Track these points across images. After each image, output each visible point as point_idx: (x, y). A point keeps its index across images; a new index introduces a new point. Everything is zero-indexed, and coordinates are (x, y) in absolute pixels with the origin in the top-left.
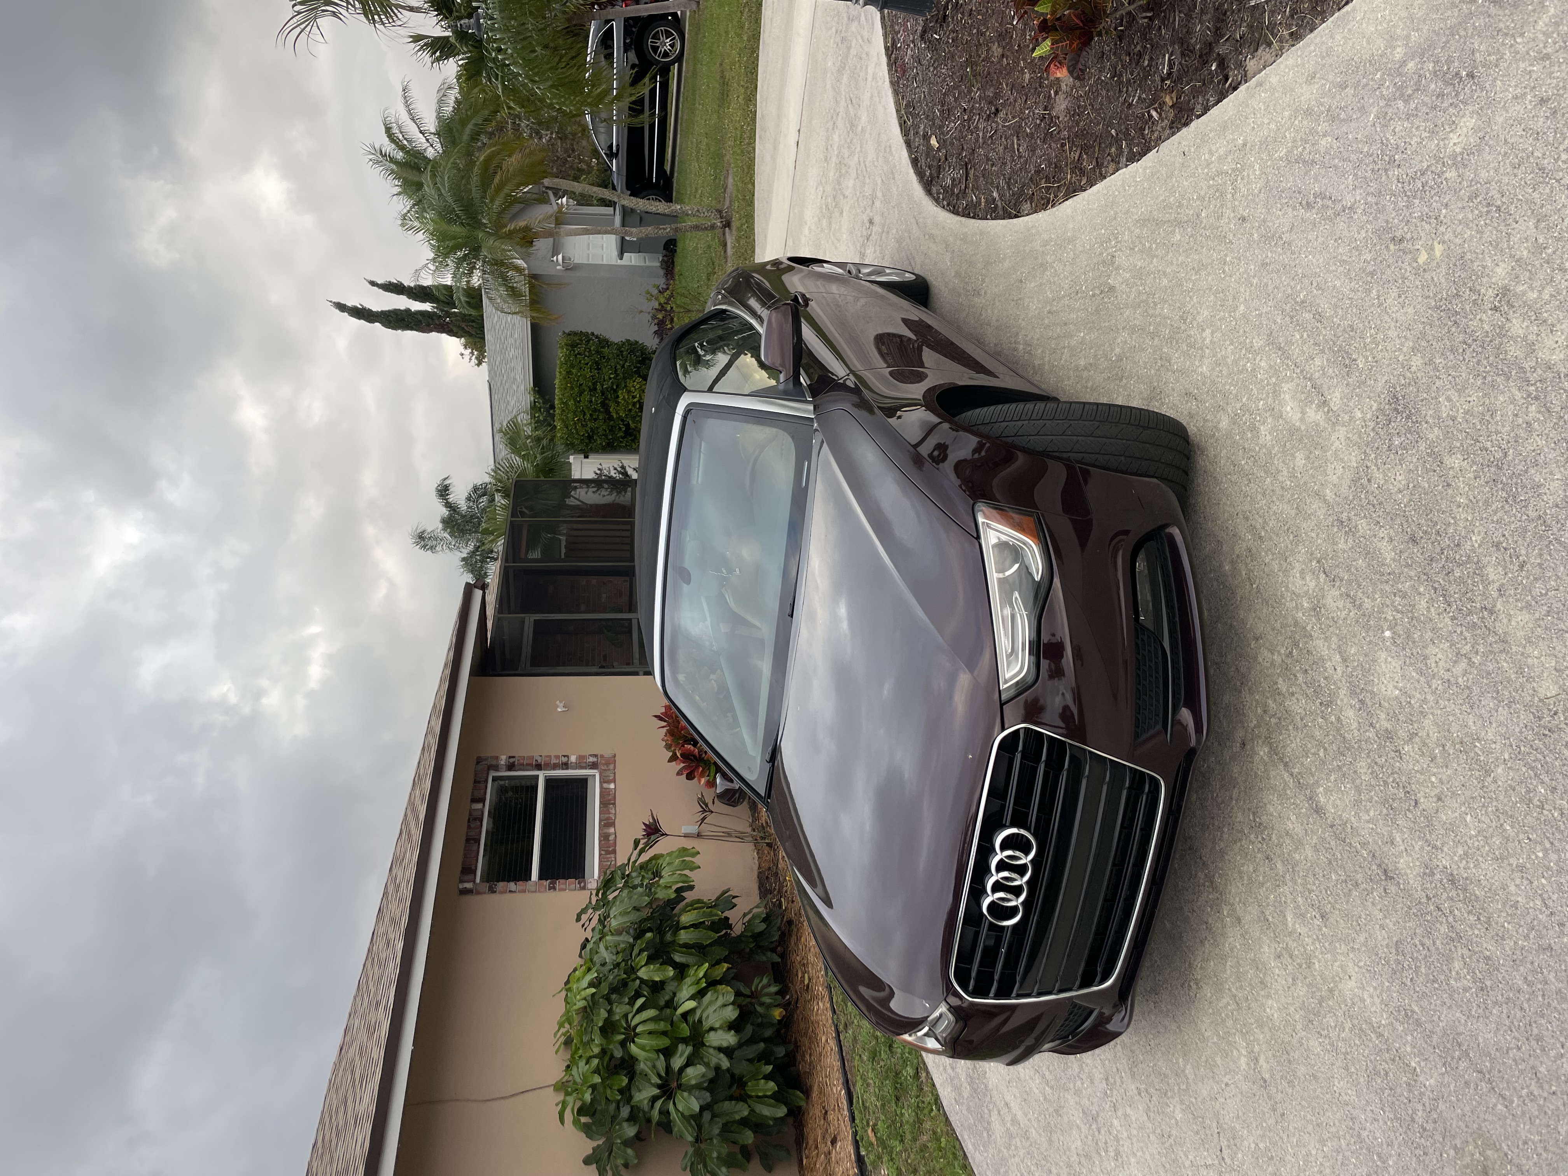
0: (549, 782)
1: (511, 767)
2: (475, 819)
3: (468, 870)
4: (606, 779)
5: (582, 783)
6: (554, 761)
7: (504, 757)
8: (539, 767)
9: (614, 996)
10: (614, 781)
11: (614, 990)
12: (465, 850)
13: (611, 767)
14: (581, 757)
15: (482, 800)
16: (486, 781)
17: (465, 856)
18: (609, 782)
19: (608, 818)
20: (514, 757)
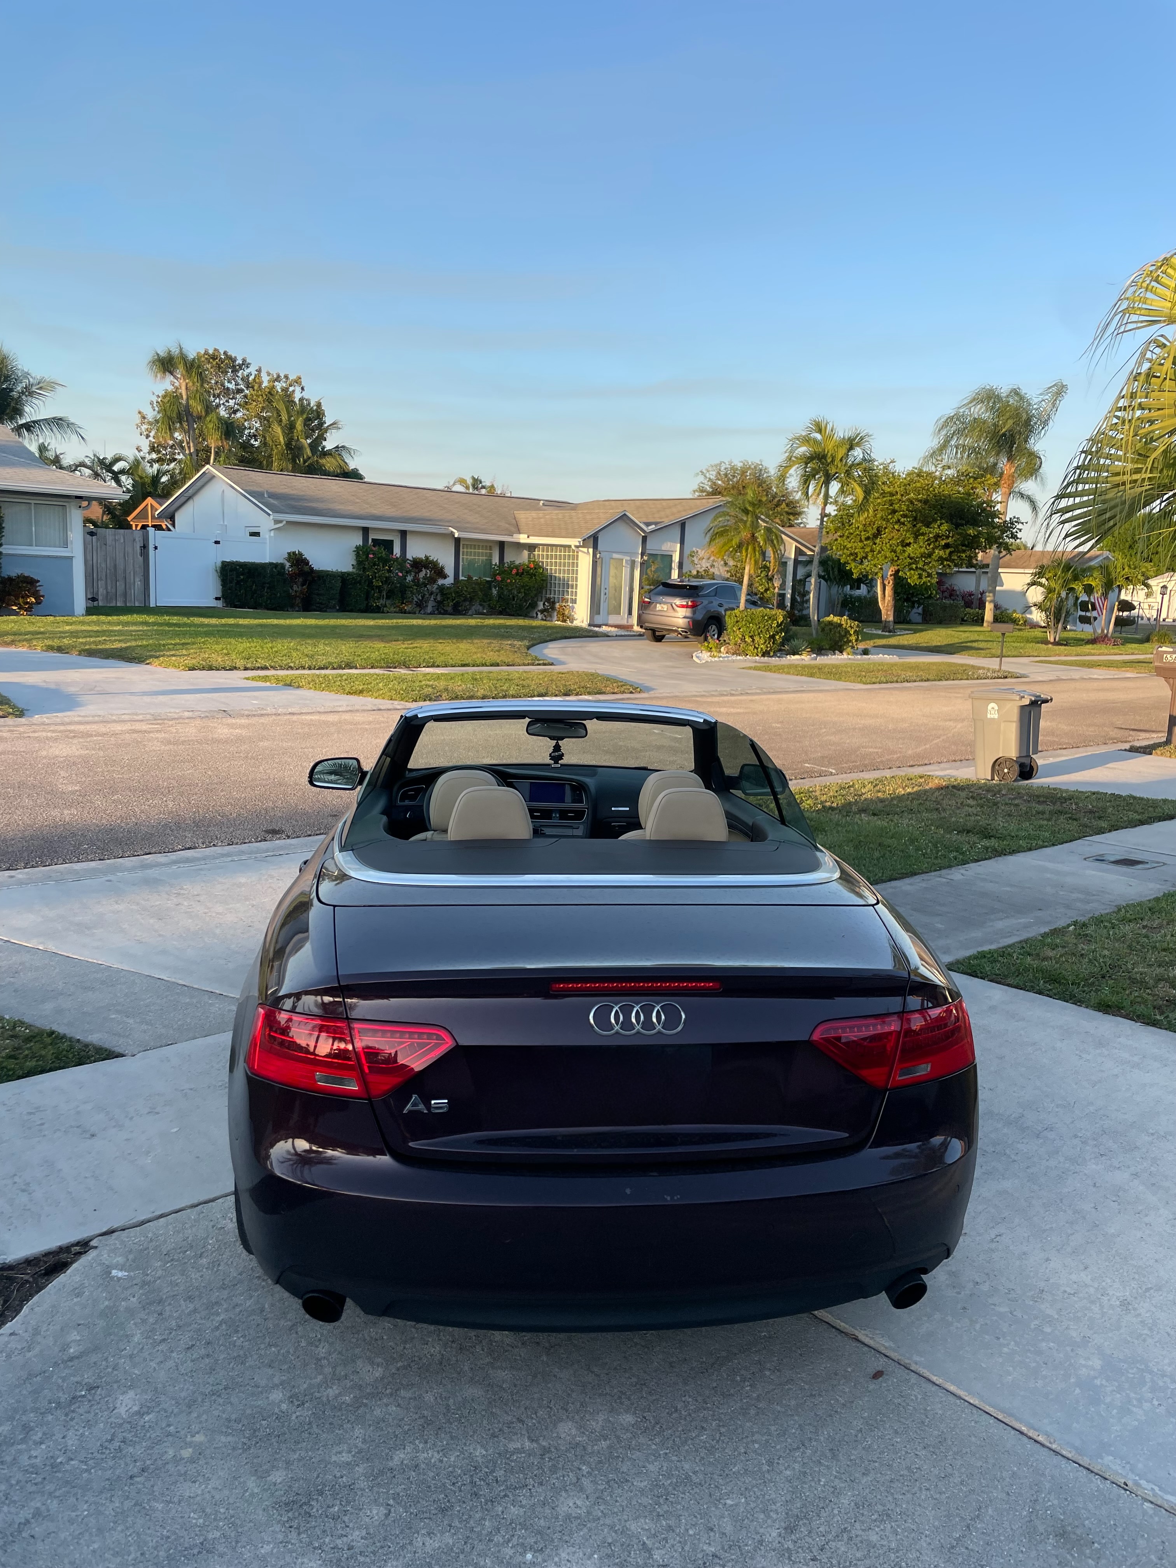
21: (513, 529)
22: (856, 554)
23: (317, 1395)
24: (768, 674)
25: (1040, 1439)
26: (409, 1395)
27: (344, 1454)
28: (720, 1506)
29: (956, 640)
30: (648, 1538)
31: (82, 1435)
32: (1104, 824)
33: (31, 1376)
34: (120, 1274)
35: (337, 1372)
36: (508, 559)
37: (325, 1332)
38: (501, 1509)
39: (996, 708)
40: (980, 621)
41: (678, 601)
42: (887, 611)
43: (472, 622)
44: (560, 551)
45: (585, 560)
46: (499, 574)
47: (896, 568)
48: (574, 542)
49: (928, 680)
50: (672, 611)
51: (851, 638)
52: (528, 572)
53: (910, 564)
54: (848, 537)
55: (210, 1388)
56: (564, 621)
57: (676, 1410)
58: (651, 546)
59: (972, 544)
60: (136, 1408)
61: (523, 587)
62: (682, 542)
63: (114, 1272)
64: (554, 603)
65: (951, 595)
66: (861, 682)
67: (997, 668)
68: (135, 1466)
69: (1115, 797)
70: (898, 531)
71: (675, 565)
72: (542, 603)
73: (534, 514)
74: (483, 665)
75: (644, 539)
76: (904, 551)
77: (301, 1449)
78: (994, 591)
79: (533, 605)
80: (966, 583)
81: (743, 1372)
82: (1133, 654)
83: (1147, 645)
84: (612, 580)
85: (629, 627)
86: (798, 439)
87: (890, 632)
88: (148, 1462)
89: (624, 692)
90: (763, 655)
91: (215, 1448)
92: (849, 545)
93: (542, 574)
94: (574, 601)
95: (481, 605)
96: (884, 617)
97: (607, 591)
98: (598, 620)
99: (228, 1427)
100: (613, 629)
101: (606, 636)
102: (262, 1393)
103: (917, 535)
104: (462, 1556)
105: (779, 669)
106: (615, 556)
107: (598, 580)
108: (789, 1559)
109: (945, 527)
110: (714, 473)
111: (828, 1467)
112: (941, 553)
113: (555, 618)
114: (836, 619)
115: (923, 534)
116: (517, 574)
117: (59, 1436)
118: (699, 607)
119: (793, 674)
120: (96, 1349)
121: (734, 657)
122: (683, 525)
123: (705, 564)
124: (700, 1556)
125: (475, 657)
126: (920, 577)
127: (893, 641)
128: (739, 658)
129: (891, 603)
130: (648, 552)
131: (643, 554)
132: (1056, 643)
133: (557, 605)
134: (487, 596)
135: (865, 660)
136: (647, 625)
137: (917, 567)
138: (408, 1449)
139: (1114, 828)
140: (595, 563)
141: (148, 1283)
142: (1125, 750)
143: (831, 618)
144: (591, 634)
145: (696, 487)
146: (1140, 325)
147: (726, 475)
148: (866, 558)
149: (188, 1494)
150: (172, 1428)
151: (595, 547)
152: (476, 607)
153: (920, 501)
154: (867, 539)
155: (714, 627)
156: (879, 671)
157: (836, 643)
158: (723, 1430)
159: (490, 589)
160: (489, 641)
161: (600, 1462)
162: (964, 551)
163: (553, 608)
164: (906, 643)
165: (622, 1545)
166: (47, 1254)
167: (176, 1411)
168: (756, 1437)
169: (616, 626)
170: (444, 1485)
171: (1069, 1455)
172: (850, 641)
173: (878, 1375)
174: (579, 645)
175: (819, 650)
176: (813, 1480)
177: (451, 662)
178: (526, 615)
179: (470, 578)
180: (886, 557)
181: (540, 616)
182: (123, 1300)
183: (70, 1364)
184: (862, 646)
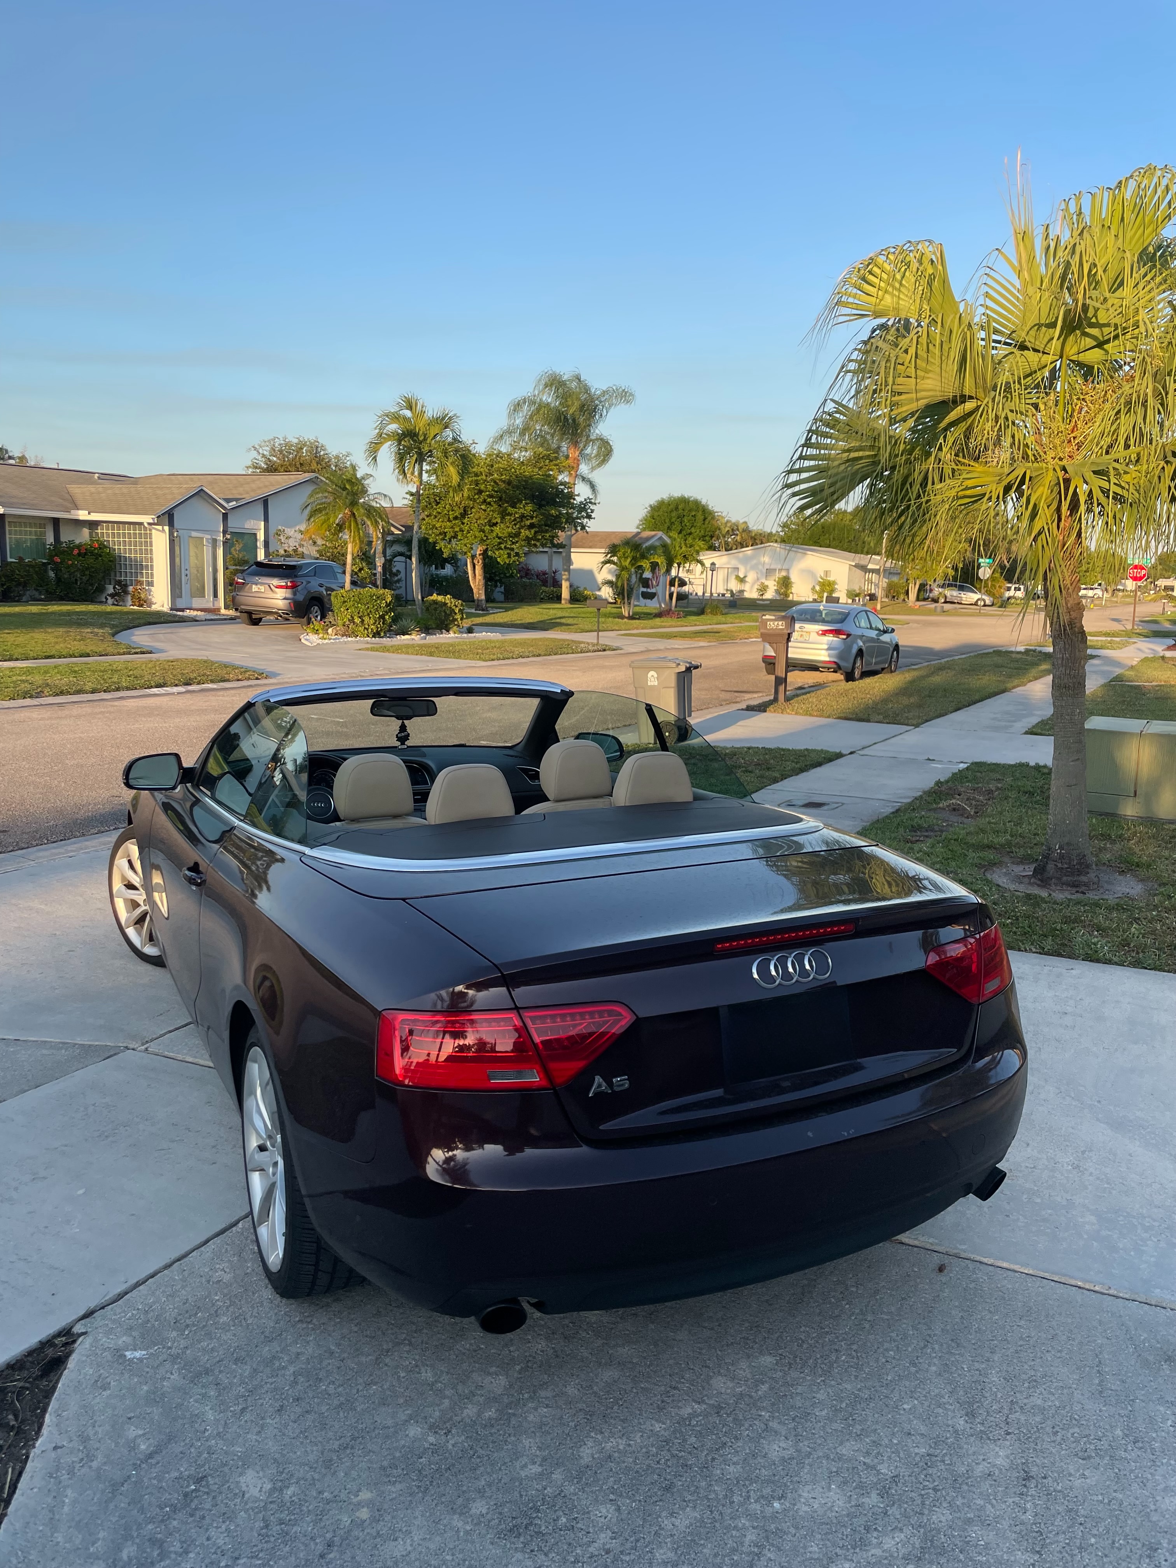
21: (69, 505)
22: (445, 533)
23: (458, 1419)
24: (387, 654)
25: (1097, 1288)
26: (549, 1394)
27: (530, 1467)
28: (902, 1412)
29: (546, 617)
30: (864, 1457)
31: (228, 1530)
32: (777, 775)
33: (115, 1487)
34: (138, 1354)
35: (460, 1391)
36: (64, 538)
37: (417, 1357)
38: (718, 1472)
39: (656, 675)
40: (558, 598)
41: (275, 582)
42: (479, 589)
43: (34, 609)
44: (129, 529)
45: (160, 539)
46: (56, 555)
47: (485, 547)
48: (146, 519)
49: (539, 655)
50: (270, 592)
51: (456, 617)
52: (92, 553)
53: (500, 543)
54: (436, 517)
55: (337, 1443)
56: (141, 606)
57: (803, 1342)
58: (234, 524)
59: (555, 523)
60: (268, 1486)
61: (87, 569)
62: (266, 520)
63: (129, 1354)
64: (126, 586)
65: (527, 574)
66: (480, 659)
67: (596, 641)
68: (317, 1544)
69: (767, 751)
70: (485, 510)
71: (260, 544)
72: (111, 587)
73: (92, 488)
74: (71, 656)
75: (225, 516)
76: (492, 531)
77: (482, 1475)
78: (568, 570)
79: (101, 589)
80: (540, 562)
81: (832, 1294)
82: (696, 625)
83: (702, 616)
84: (193, 561)
85: (216, 611)
86: (387, 416)
87: (483, 610)
88: (328, 1536)
89: (249, 679)
90: (374, 636)
91: (391, 1500)
92: (438, 525)
93: (109, 554)
94: (150, 584)
95: (36, 590)
96: (476, 596)
97: (187, 572)
98: (180, 604)
99: (388, 1476)
100: (199, 613)
101: (194, 620)
102: (396, 1432)
103: (504, 514)
104: (717, 1525)
105: (397, 649)
106: (194, 534)
107: (177, 560)
108: (989, 1439)
109: (529, 507)
110: (268, 449)
111: (961, 1355)
112: (527, 532)
113: (130, 603)
114: (440, 598)
115: (511, 515)
116: (79, 554)
117: (202, 1540)
118: (299, 588)
119: (412, 654)
120: (171, 1438)
121: (345, 639)
122: (265, 502)
123: (292, 544)
124: (917, 1459)
125: (57, 647)
126: (509, 556)
127: (488, 619)
128: (350, 639)
129: (482, 582)
130: (230, 530)
131: (225, 532)
132: (631, 618)
133: (131, 589)
134: (43, 580)
135: (471, 638)
136: (243, 607)
137: (505, 547)
138: (590, 1444)
139: (784, 777)
140: (172, 542)
141: (178, 1356)
142: (742, 709)
143: (435, 597)
144: (177, 619)
145: (250, 463)
146: (852, 318)
147: (281, 451)
148: (455, 536)
149: (399, 1554)
150: (326, 1494)
151: (171, 524)
152: (31, 592)
153: (504, 482)
154: (456, 518)
155: (316, 608)
156: (493, 648)
157: (442, 622)
158: (855, 1347)
159: (46, 571)
160: (64, 630)
161: (773, 1404)
162: (547, 531)
163: (126, 592)
164: (501, 621)
165: (848, 1470)
166: (30, 1353)
167: (316, 1476)
168: (886, 1345)
169: (201, 610)
170: (649, 1466)
171: (1127, 1296)
172: (456, 620)
173: (941, 1269)
174: (169, 630)
175: (427, 630)
176: (957, 1369)
177: (32, 654)
178: (92, 601)
179: (21, 559)
180: (475, 537)
181: (110, 601)
182: (163, 1379)
183: (153, 1461)
184: (467, 623)
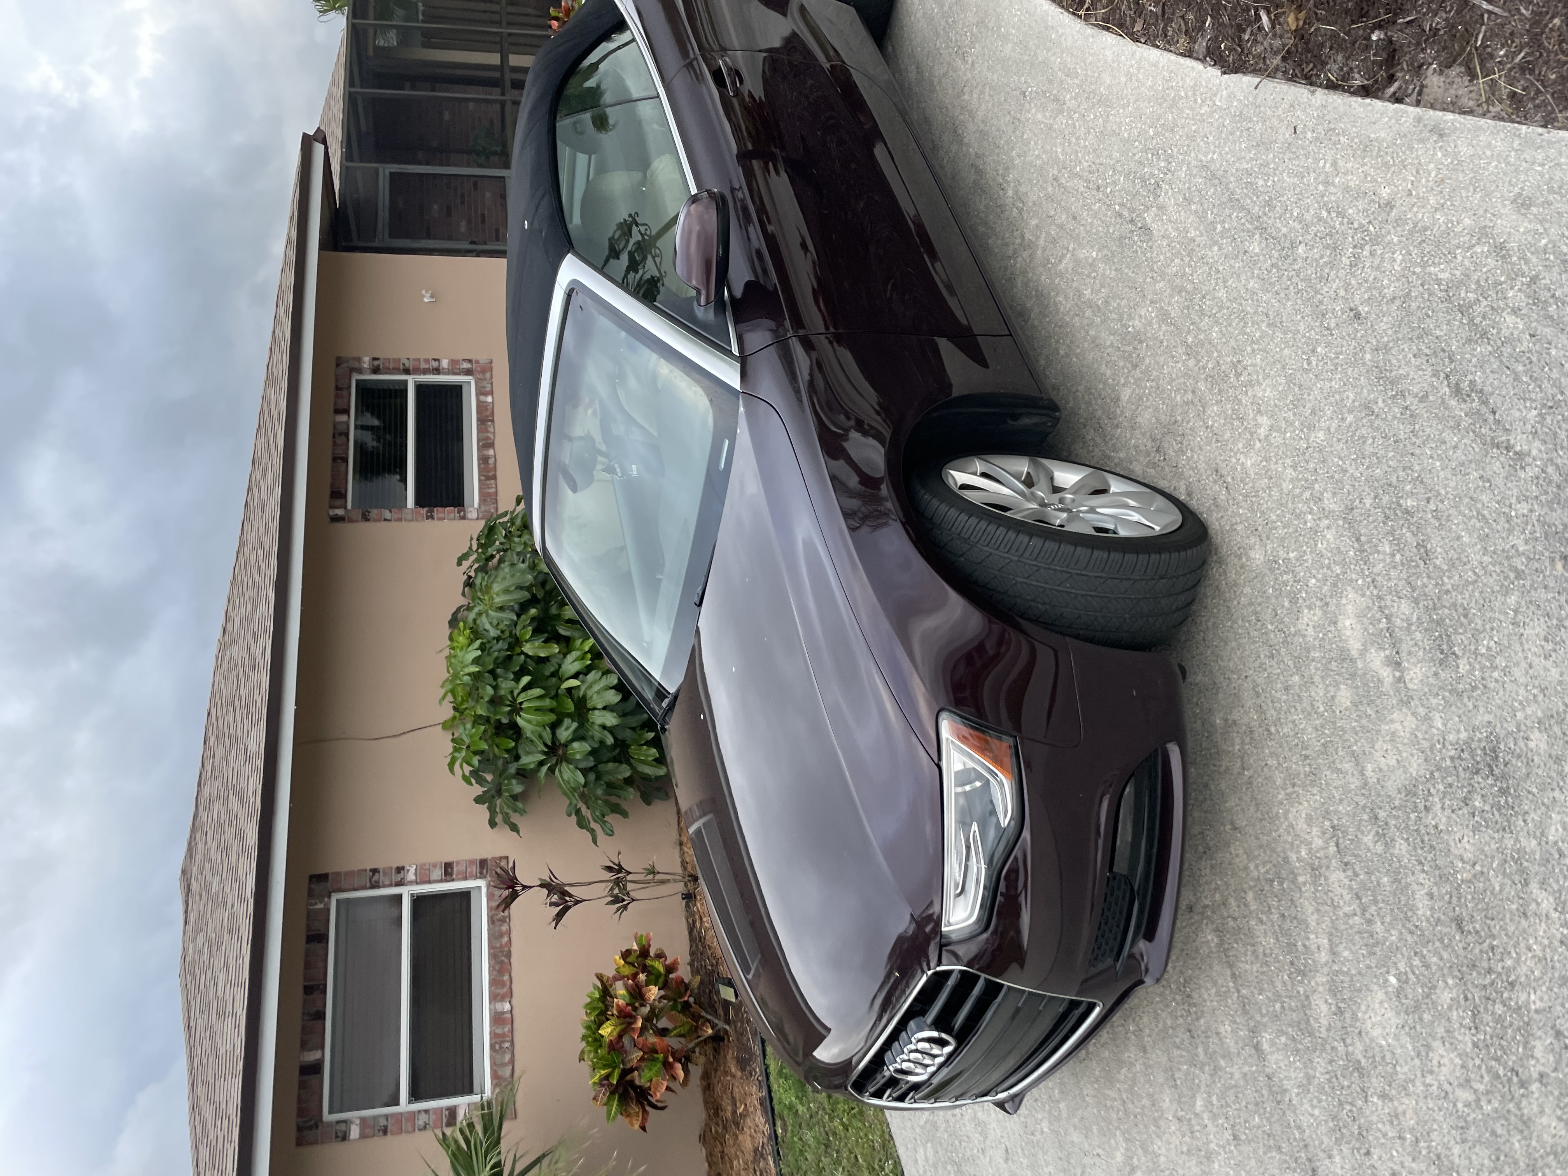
0: (420, 388)
1: (376, 370)
2: (340, 434)
3: (338, 494)
4: (483, 390)
5: (455, 392)
6: (423, 366)
7: (366, 359)
8: (407, 371)
9: (499, 671)
10: (491, 393)
11: (498, 663)
12: (332, 470)
13: (488, 375)
14: (454, 362)
15: (346, 411)
16: (350, 387)
17: (333, 477)
18: (486, 394)
19: (488, 438)
20: (377, 359)
